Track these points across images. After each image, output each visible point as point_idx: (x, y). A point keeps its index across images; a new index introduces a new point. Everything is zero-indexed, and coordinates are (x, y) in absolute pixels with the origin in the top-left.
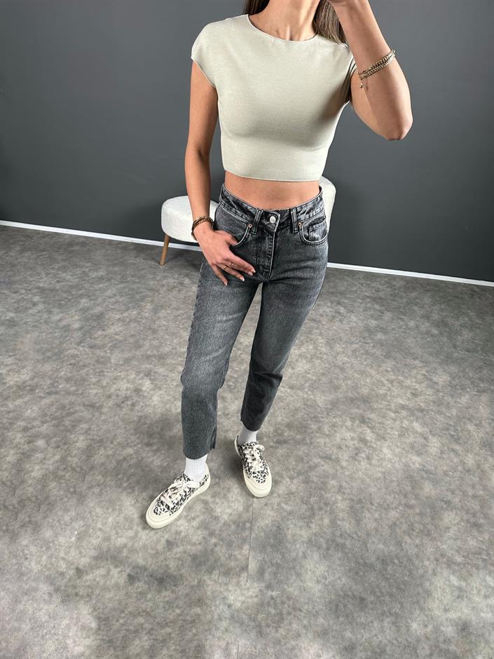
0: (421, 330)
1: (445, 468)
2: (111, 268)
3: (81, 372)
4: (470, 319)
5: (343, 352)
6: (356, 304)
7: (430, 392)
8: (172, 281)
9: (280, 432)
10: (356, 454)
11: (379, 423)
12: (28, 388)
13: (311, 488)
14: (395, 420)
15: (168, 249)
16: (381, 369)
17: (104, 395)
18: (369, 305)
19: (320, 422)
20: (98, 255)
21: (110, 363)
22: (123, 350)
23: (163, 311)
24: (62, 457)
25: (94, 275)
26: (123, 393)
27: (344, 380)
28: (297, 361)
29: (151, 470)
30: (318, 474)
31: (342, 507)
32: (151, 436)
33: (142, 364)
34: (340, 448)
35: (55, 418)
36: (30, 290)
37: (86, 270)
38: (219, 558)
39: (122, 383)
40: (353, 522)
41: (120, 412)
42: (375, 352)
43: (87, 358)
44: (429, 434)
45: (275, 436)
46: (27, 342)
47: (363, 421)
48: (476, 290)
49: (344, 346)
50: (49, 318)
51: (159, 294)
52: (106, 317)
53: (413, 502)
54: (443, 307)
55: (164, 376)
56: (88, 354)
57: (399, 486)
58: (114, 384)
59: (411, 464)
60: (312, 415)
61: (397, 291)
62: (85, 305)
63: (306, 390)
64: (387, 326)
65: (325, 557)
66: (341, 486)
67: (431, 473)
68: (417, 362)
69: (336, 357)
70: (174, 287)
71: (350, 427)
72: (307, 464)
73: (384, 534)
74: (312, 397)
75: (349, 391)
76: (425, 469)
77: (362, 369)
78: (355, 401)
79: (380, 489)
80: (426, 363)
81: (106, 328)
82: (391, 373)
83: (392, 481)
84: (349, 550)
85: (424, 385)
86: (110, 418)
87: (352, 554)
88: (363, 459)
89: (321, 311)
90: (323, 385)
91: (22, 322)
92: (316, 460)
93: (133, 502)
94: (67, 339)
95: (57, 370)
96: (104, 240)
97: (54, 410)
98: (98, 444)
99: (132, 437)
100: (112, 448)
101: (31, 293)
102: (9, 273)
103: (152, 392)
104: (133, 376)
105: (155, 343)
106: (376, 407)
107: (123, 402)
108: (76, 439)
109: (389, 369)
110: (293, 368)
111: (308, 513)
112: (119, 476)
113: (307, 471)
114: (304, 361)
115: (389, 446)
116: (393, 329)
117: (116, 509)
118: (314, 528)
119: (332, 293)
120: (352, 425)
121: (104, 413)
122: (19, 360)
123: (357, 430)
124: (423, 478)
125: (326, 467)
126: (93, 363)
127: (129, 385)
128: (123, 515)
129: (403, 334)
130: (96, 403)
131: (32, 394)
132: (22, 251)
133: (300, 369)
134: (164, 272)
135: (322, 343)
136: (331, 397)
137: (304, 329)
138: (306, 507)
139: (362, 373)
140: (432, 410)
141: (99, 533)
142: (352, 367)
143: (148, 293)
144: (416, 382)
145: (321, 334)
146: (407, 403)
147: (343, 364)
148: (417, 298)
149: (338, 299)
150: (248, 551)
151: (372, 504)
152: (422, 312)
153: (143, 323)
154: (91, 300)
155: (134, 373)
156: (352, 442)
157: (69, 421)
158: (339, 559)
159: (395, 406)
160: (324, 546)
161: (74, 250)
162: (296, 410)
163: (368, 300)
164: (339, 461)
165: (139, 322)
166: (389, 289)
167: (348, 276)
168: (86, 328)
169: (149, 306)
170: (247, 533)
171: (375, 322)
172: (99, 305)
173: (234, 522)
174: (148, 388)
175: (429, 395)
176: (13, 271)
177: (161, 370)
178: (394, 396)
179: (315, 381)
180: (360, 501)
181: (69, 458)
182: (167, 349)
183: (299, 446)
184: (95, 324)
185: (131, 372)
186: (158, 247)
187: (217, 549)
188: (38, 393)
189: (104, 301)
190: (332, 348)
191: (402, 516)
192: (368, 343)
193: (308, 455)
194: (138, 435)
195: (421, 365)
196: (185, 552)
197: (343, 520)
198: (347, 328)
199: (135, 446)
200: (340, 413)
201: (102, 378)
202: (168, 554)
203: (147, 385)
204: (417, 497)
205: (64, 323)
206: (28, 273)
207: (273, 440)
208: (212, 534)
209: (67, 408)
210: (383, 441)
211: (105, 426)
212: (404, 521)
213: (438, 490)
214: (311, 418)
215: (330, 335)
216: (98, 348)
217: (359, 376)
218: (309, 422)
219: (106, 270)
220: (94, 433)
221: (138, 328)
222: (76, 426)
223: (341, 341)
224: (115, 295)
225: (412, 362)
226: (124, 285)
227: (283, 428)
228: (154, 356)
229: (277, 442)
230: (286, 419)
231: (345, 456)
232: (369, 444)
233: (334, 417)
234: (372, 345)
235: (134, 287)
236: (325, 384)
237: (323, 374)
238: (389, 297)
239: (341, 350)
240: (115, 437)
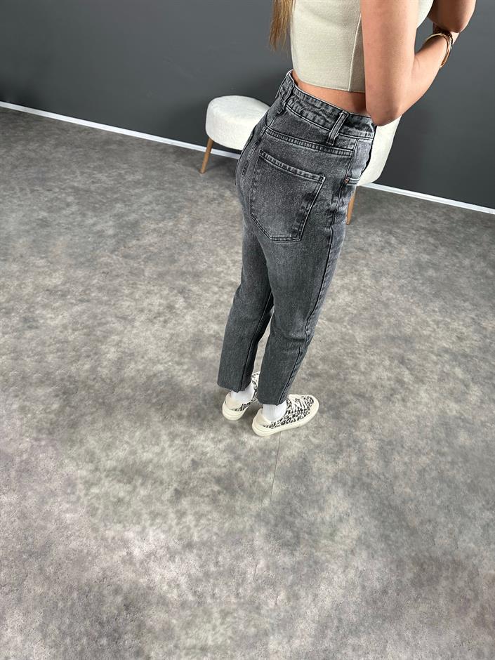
0: (476, 269)
1: (483, 419)
2: (148, 172)
3: (114, 282)
5: (389, 287)
6: (409, 235)
7: (476, 337)
8: (212, 192)
9: (313, 365)
10: (391, 395)
11: (420, 365)
12: (60, 293)
13: (341, 423)
14: (436, 363)
15: (210, 155)
16: (428, 308)
18: (423, 238)
19: (357, 358)
20: (136, 157)
21: (144, 275)
22: (157, 264)
23: (201, 225)
24: (92, 367)
25: (130, 178)
26: (155, 309)
27: (387, 317)
28: (338, 292)
29: (181, 389)
30: (350, 411)
31: (371, 447)
32: (182, 355)
33: (176, 280)
34: (375, 386)
35: (86, 327)
36: (64, 189)
37: (123, 172)
38: (244, 482)
39: (155, 298)
40: (381, 463)
41: (152, 328)
42: (423, 290)
43: (121, 268)
44: (470, 381)
45: (308, 368)
46: (60, 244)
47: (402, 361)
50: (84, 221)
51: (197, 205)
52: (142, 226)
53: (446, 449)
55: (198, 295)
56: (122, 264)
57: (432, 432)
58: (147, 297)
59: (448, 411)
60: (349, 351)
61: (454, 225)
62: (120, 210)
63: (345, 324)
64: (440, 262)
65: (350, 494)
66: (372, 426)
67: (468, 423)
68: (467, 304)
69: (380, 292)
70: (214, 199)
71: (388, 367)
72: (339, 400)
73: (412, 478)
74: (350, 331)
75: (392, 329)
76: (462, 417)
77: (408, 307)
78: (396, 340)
79: (413, 433)
80: (476, 305)
81: (140, 238)
82: (438, 314)
83: (426, 426)
84: (375, 490)
85: (471, 329)
86: (142, 332)
87: (377, 494)
88: (398, 400)
89: (370, 239)
91: (55, 223)
92: (349, 398)
93: (161, 418)
94: (101, 245)
95: (90, 278)
96: (143, 140)
97: (86, 318)
98: (129, 358)
99: (164, 354)
100: (143, 363)
101: (66, 193)
102: (43, 169)
103: (185, 311)
104: (166, 292)
105: (191, 259)
106: (417, 348)
107: (155, 318)
108: (107, 350)
109: (437, 309)
110: (333, 300)
111: (336, 449)
112: (149, 392)
113: (338, 407)
114: (346, 293)
115: (426, 389)
116: (446, 266)
117: (143, 424)
118: (341, 464)
119: (384, 220)
120: (390, 365)
121: (136, 327)
122: (51, 263)
123: (395, 370)
124: (458, 426)
125: (358, 405)
126: (126, 274)
127: (162, 301)
128: (151, 430)
129: (455, 273)
130: (129, 315)
131: (63, 300)
132: (57, 146)
133: (340, 301)
134: (204, 181)
135: (367, 275)
136: (372, 333)
137: (350, 258)
138: (334, 442)
139: (407, 311)
140: (477, 357)
141: (126, 446)
142: (397, 304)
143: (186, 203)
144: (463, 325)
145: (367, 265)
146: (451, 347)
147: (388, 299)
148: (475, 235)
149: (390, 227)
150: (272, 479)
151: (402, 447)
152: (479, 250)
153: (179, 236)
154: (126, 205)
155: (167, 288)
156: (389, 383)
157: (101, 331)
158: (364, 498)
159: (438, 349)
160: (350, 483)
161: (110, 149)
162: (333, 343)
163: (423, 232)
164: (373, 400)
165: (175, 234)
166: (446, 222)
167: (404, 203)
168: (120, 236)
169: (186, 218)
170: (273, 461)
171: (428, 257)
172: (134, 212)
173: (260, 450)
174: (181, 305)
175: (476, 341)
176: (48, 167)
177: (195, 289)
178: (438, 339)
179: (356, 315)
180: (390, 443)
181: (99, 369)
182: (202, 267)
183: (332, 381)
184: (129, 232)
185: (164, 287)
186: (199, 152)
187: (242, 474)
188: (69, 299)
189: (140, 207)
190: (377, 282)
191: (433, 462)
192: (417, 279)
193: (340, 391)
194: (169, 353)
195: (470, 307)
196: (209, 473)
197: (372, 459)
198: (396, 261)
199: (165, 363)
200: (378, 351)
201: (135, 290)
202: (193, 473)
203: (180, 303)
204: (450, 445)
205: (98, 228)
206: (63, 170)
208: (237, 458)
209: (98, 318)
210: (421, 383)
211: (137, 341)
212: (434, 467)
213: (473, 440)
214: (347, 353)
215: (377, 267)
216: (132, 259)
217: (403, 314)
218: (345, 358)
219: (143, 174)
220: (125, 346)
221: (173, 241)
222: (108, 337)
223: (388, 274)
224: (151, 202)
225: (462, 304)
226: (161, 192)
227: (317, 360)
228: (189, 273)
229: (310, 375)
230: (321, 352)
231: (380, 396)
232: (406, 386)
233: (372, 355)
234: (421, 281)
235: (171, 195)
236: (365, 319)
237: (365, 309)
238: (445, 231)
239: (387, 284)
240: (146, 352)
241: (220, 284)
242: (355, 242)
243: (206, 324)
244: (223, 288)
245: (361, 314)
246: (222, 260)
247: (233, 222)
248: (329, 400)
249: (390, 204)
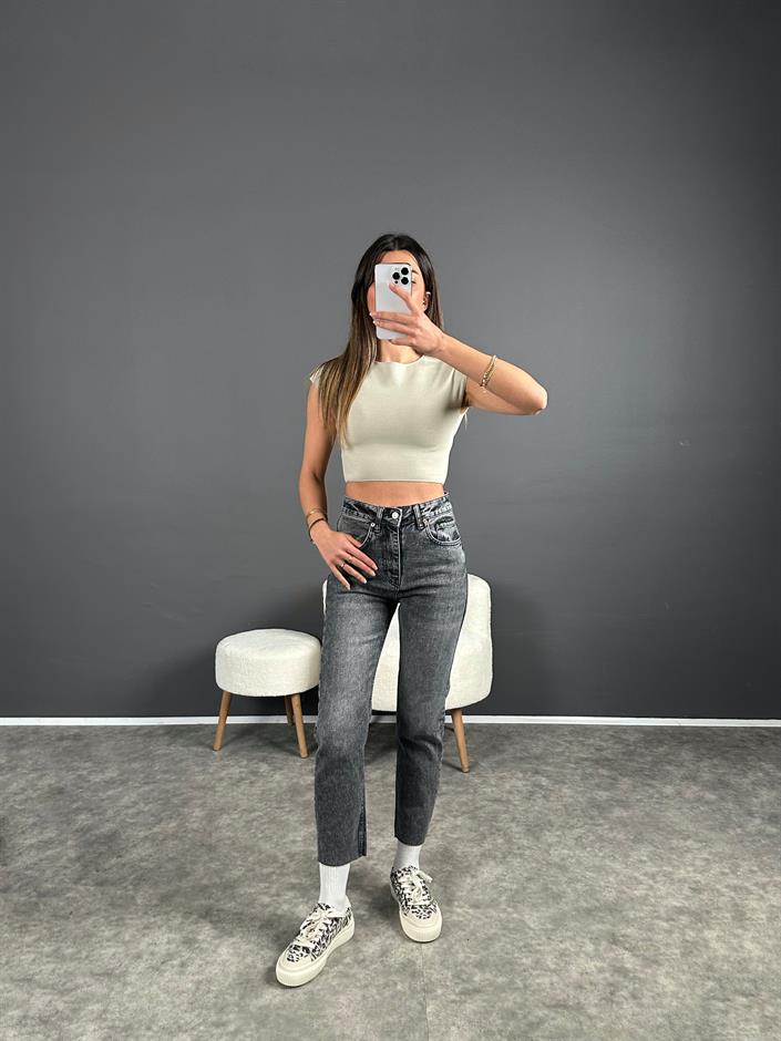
0: (686, 796)
2: (127, 765)
3: (83, 923)
4: (767, 774)
5: (559, 842)
6: (566, 771)
8: (237, 771)
9: (464, 977)
10: (612, 994)
11: (643, 940)
14: (670, 932)
15: (226, 726)
16: (630, 859)
17: (127, 955)
18: (589, 771)
19: (537, 952)
20: (104, 750)
21: (137, 905)
22: (156, 884)
23: (225, 816)
25: (97, 778)
26: (162, 949)
27: (568, 883)
30: (547, 1033)
32: (222, 1010)
33: (194, 900)
34: (580, 987)
37: (85, 773)
39: (159, 933)
41: (159, 979)
42: (615, 837)
43: (94, 901)
45: (456, 984)
47: (614, 940)
48: (767, 734)
49: (558, 833)
51: (215, 792)
52: (123, 837)
54: (716, 761)
55: (236, 914)
56: (94, 895)
57: (699, 1033)
58: (144, 936)
60: (521, 944)
61: (632, 748)
62: (86, 823)
63: (503, 906)
64: (628, 797)
68: (689, 843)
69: (547, 852)
70: (243, 779)
71: (592, 954)
72: (524, 1021)
74: (515, 915)
75: (582, 899)
77: (597, 864)
78: (594, 913)
80: (706, 842)
81: (123, 853)
82: (649, 864)
83: (686, 1027)
86: (143, 989)
88: (626, 999)
89: (507, 786)
90: (532, 895)
92: (540, 1014)
96: (113, 727)
98: (124, 1034)
99: (187, 1015)
103: (217, 942)
104: (177, 921)
105: (215, 865)
106: (632, 916)
107: (163, 963)
108: (81, 1030)
109: (645, 858)
110: (473, 876)
113: (526, 1032)
114: (492, 863)
115: (667, 972)
116: (638, 801)
119: (521, 759)
120: (596, 950)
121: (130, 984)
123: (606, 955)
125: (560, 1021)
126: (103, 908)
129: (657, 806)
130: (113, 969)
133: (486, 875)
134: (222, 759)
135: (520, 833)
136: (552, 911)
139: (599, 869)
142: (580, 863)
143: (195, 793)
144: (695, 871)
145: (513, 819)
146: (687, 905)
147: (563, 859)
148: (668, 754)
149: (534, 766)
152: (682, 772)
153: (189, 839)
154: (94, 815)
155: (179, 915)
156: (601, 976)
159: (666, 912)
162: (490, 939)
163: (587, 763)
164: (582, 1008)
165: (182, 837)
166: (617, 746)
167: (545, 733)
168: (89, 857)
169: (198, 813)
171: (607, 793)
172: (108, 821)
174: (208, 935)
177: (229, 906)
178: (661, 897)
179: (517, 891)
182: (237, 873)
183: (503, 995)
184: (103, 849)
185: (173, 914)
186: (206, 725)
189: (118, 813)
190: (538, 839)
192: (600, 825)
193: (523, 1006)
194: (197, 1012)
195: (696, 846)
198: (559, 807)
199: (193, 1028)
200: (570, 934)
201: (123, 929)
203: (205, 932)
207: (454, 991)
210: (655, 966)
211: (135, 1004)
214: (519, 948)
215: (531, 819)
216: (112, 885)
217: (594, 876)
218: (516, 955)
219: (118, 769)
220: (114, 1017)
221: (181, 847)
222: (80, 1009)
223: (552, 826)
224: (135, 803)
225: (682, 843)
226: (151, 786)
227: (469, 969)
228: (215, 885)
229: (462, 993)
230: (473, 956)
231: (593, 999)
232: (631, 975)
233: (561, 942)
234: (607, 827)
235: (168, 788)
236: (535, 893)
237: (529, 879)
238: (620, 756)
239: (557, 839)
240: (154, 1017)
241: (273, 891)
242: (485, 793)
243: (258, 953)
244: (278, 895)
245: (524, 888)
246: (269, 857)
247: (280, 802)
248: (506, 1025)
249: (525, 737)
